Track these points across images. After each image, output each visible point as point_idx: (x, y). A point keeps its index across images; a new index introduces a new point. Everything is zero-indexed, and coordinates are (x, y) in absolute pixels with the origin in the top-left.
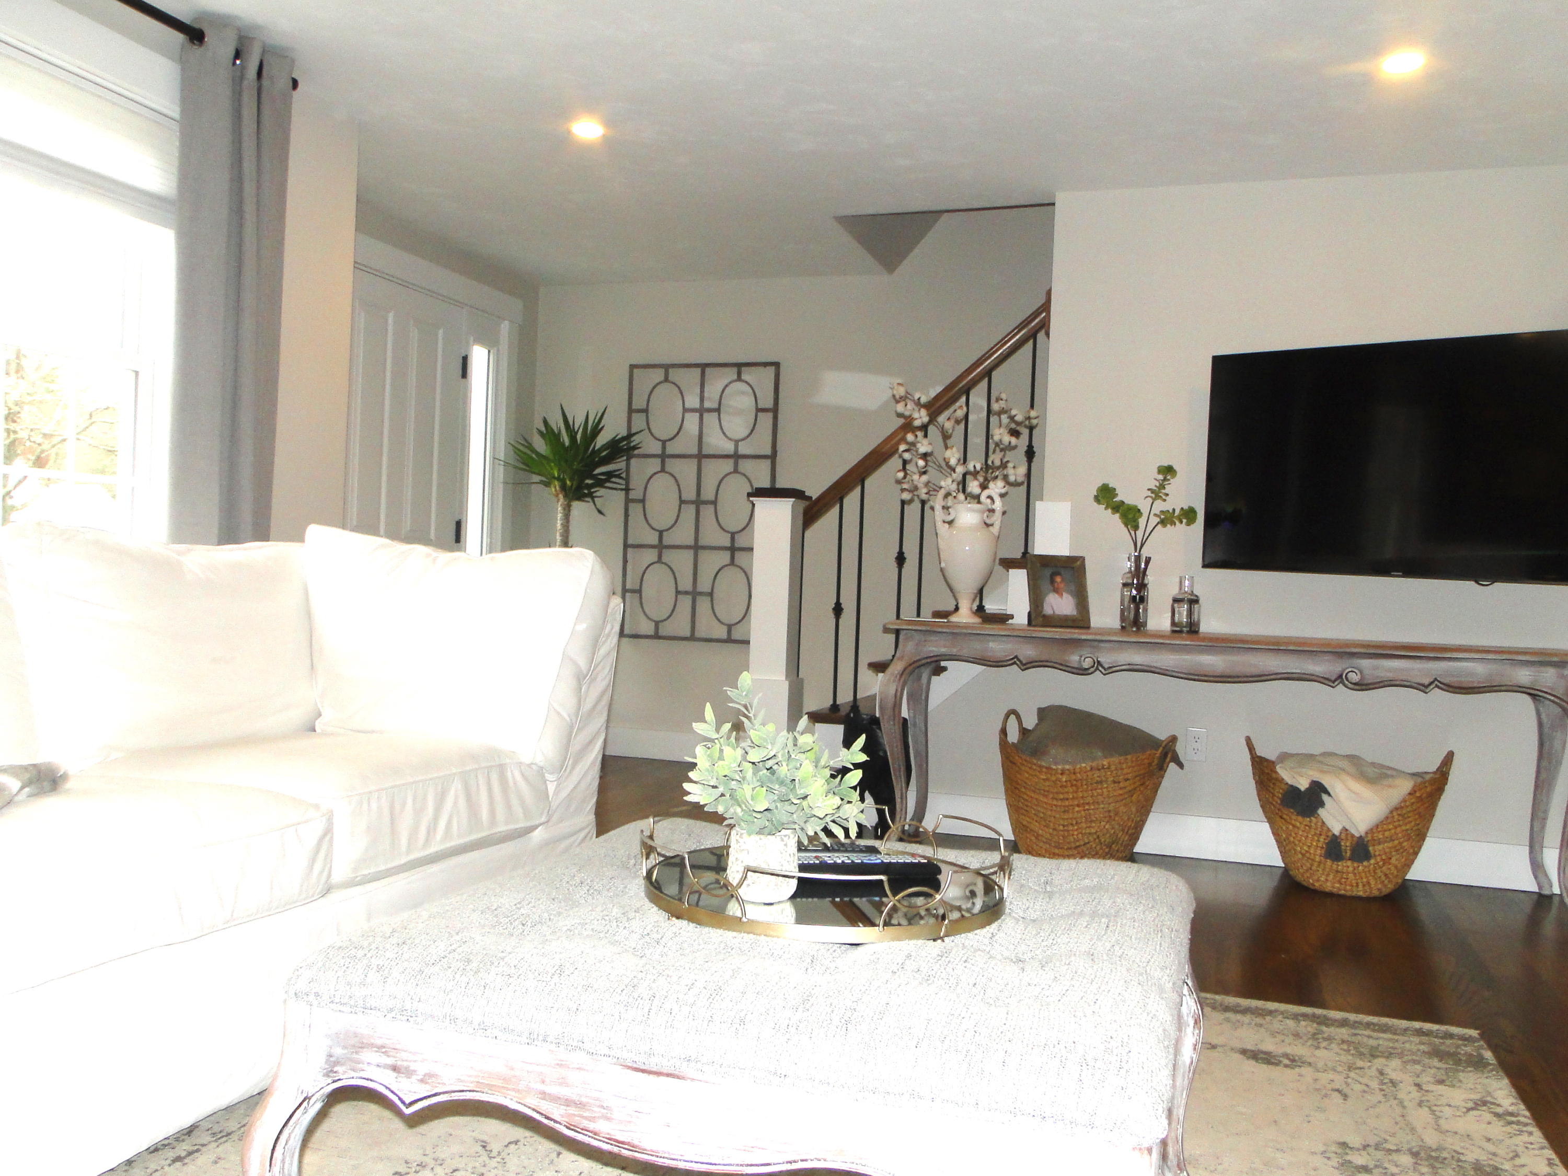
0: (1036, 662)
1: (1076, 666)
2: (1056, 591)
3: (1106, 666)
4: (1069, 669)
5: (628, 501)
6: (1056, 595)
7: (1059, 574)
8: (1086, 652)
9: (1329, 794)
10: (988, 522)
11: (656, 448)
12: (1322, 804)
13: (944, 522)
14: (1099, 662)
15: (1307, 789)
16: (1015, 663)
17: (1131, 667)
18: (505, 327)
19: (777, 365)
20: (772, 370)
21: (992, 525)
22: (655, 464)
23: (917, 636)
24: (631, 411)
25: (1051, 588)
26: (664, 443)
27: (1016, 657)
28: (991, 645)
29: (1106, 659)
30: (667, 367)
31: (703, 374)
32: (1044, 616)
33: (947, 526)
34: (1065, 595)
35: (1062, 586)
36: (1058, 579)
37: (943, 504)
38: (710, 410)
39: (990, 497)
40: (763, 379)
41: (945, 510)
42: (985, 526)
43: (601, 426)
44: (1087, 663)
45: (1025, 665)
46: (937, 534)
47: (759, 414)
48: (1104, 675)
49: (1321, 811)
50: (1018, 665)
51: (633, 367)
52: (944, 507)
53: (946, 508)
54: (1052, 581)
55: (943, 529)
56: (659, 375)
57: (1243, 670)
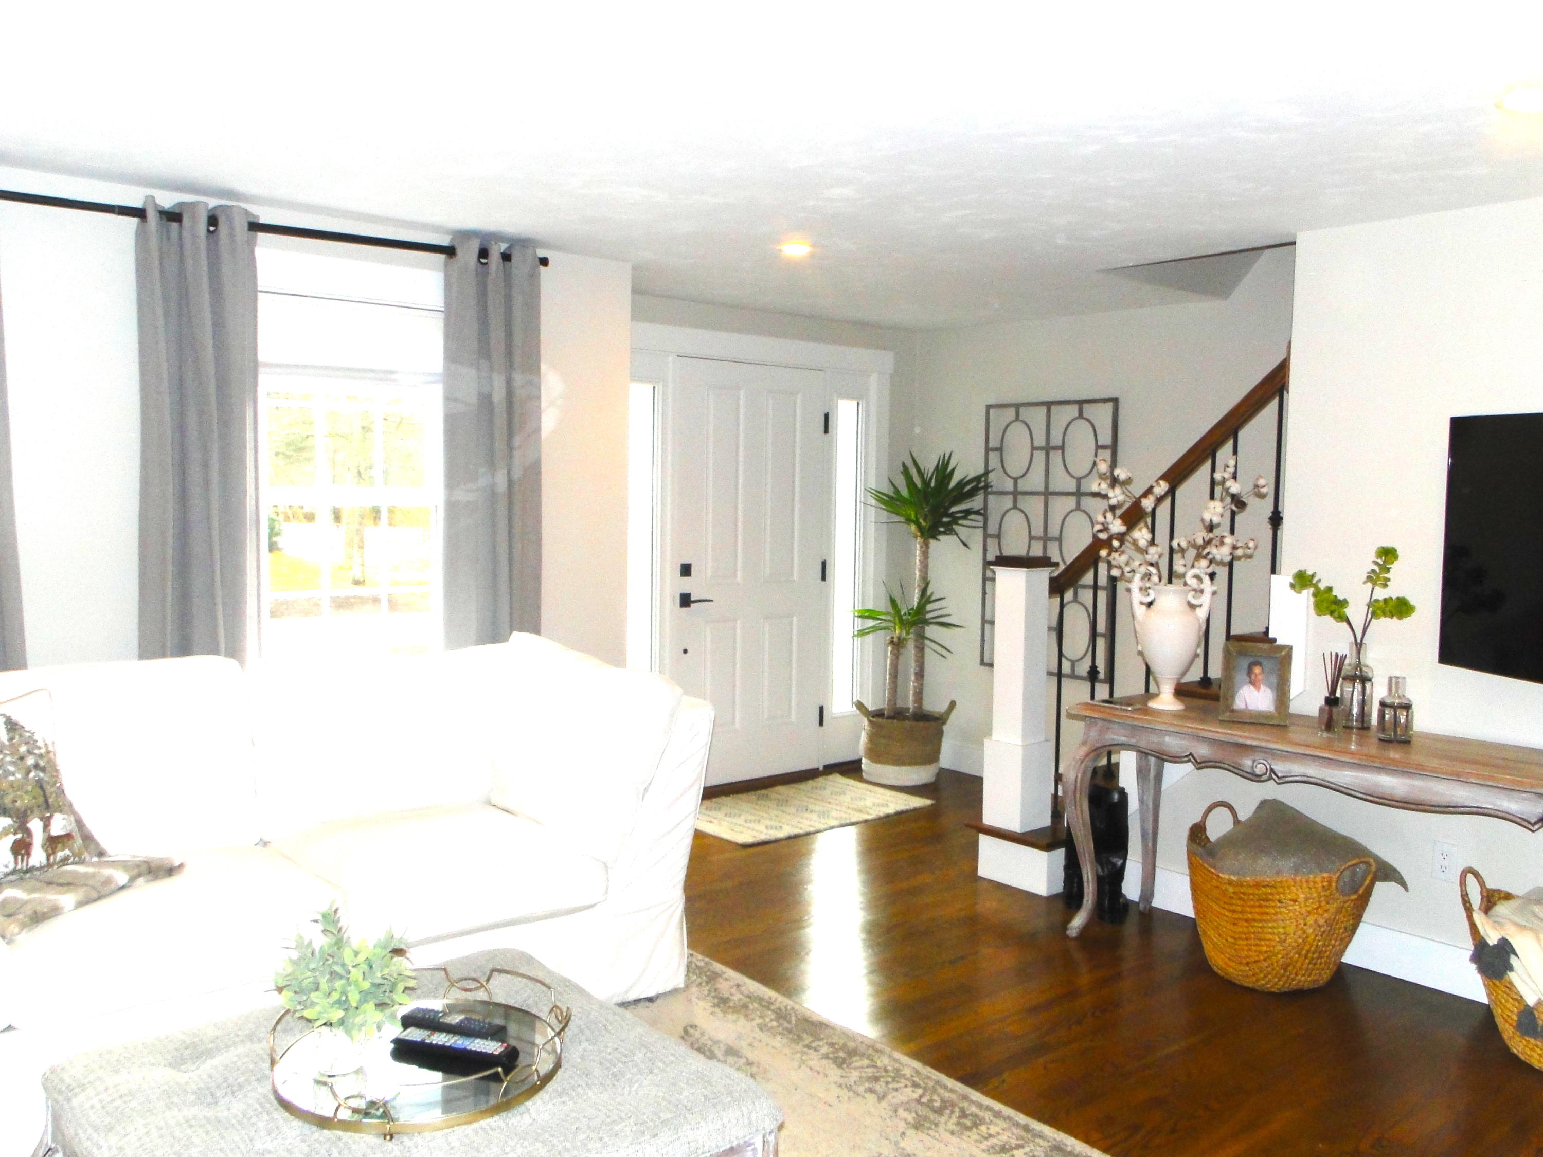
0: (1211, 761)
1: (1249, 771)
2: (1252, 683)
3: (1280, 775)
4: (1241, 773)
5: (986, 536)
6: (1252, 688)
7: (1258, 664)
8: (1259, 757)
9: (1517, 956)
10: (1194, 602)
11: (1009, 485)
12: (1510, 968)
13: (1142, 603)
14: (1272, 770)
15: (1494, 946)
16: (1189, 761)
17: (1305, 779)
18: (874, 380)
19: (1115, 401)
20: (1109, 406)
21: (1201, 606)
22: (1008, 502)
23: (1100, 723)
24: (988, 450)
25: (1248, 679)
26: (1016, 480)
27: (1191, 754)
28: (1167, 739)
29: (1280, 767)
30: (1017, 406)
31: (1049, 411)
32: (1233, 711)
33: (1144, 608)
34: (1263, 688)
35: (1260, 677)
36: (1257, 670)
37: (1141, 584)
38: (1055, 448)
39: (1197, 577)
40: (1102, 415)
41: (1143, 592)
42: (1187, 608)
43: (949, 470)
44: (1260, 769)
45: (1200, 763)
46: (1133, 617)
47: (1099, 451)
48: (1279, 784)
49: (1512, 976)
50: (1192, 762)
51: (989, 407)
52: (1141, 589)
53: (1144, 590)
54: (1250, 672)
55: (1140, 611)
56: (1011, 413)
57: (1425, 797)
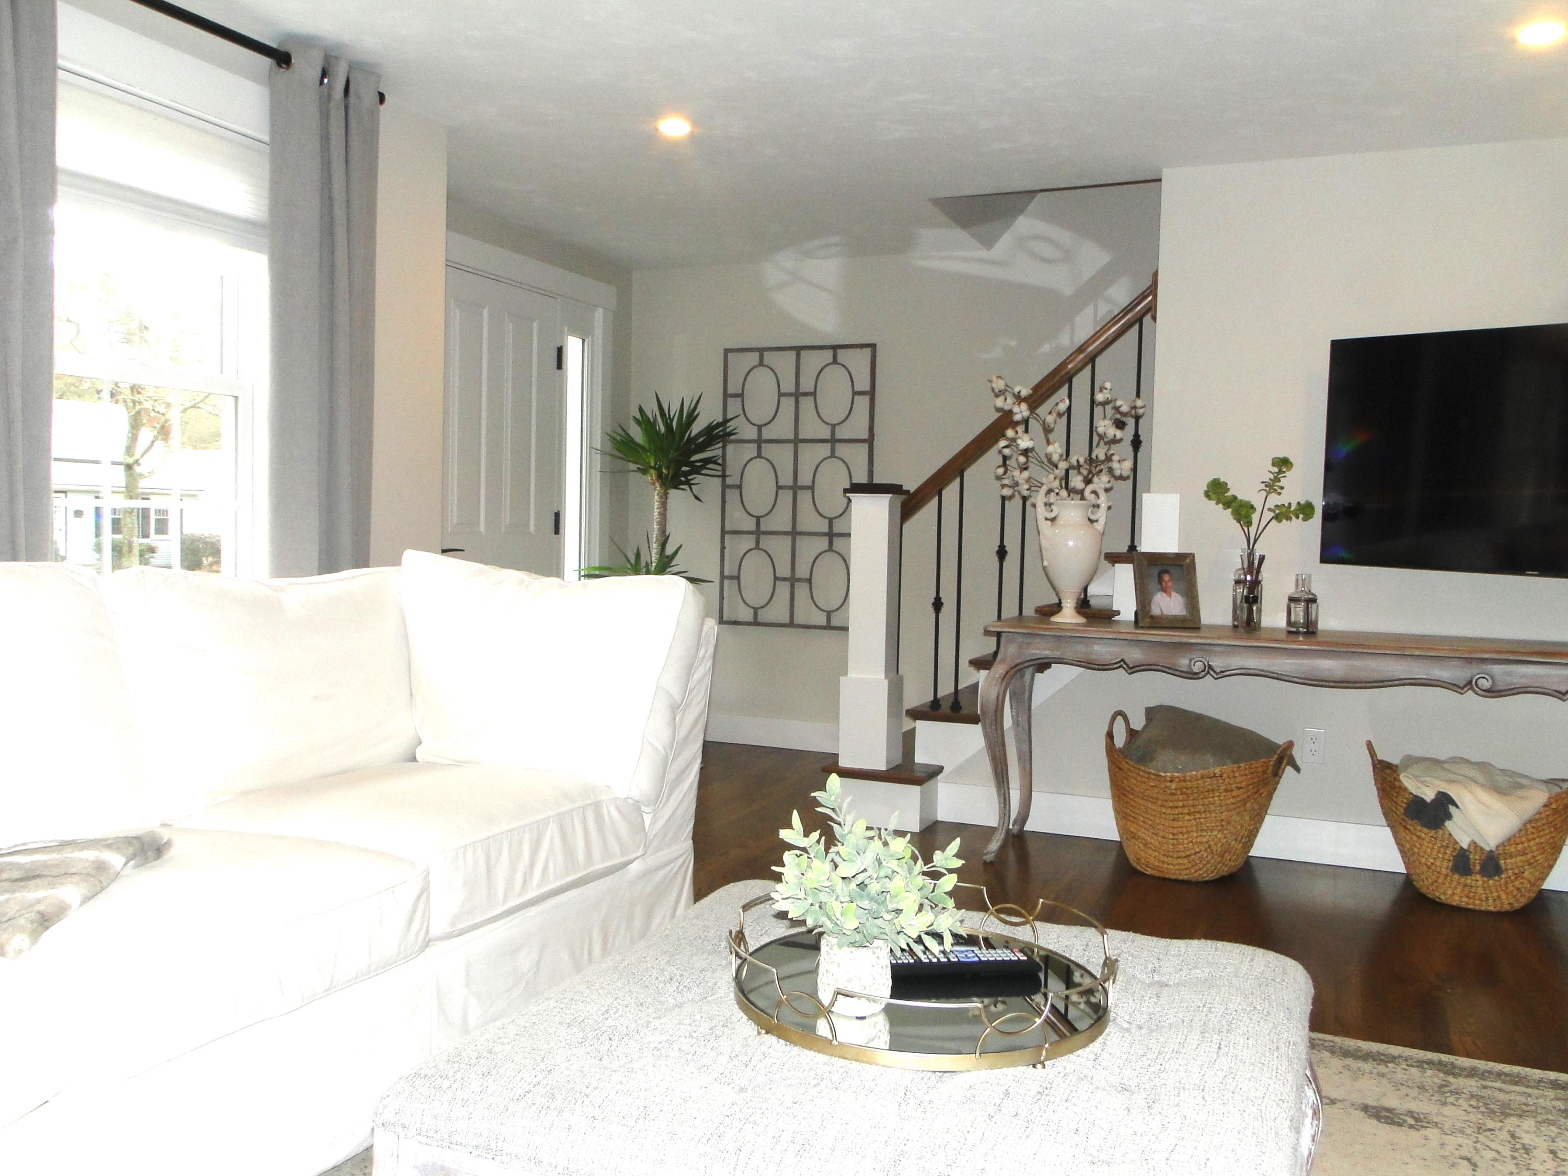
0: (1144, 665)
1: (1185, 670)
2: (1164, 590)
3: (1218, 671)
4: (1177, 673)
5: (725, 487)
6: (1164, 594)
7: (1167, 572)
8: (1196, 656)
9: (1457, 807)
10: (1092, 518)
11: (751, 433)
12: (1449, 817)
13: (1046, 519)
14: (1210, 666)
15: (1433, 801)
16: (1121, 666)
17: (1243, 671)
18: (599, 316)
19: (873, 346)
20: (868, 351)
21: (1097, 521)
22: (751, 451)
23: (1019, 639)
24: (726, 395)
25: (1159, 587)
26: (760, 427)
27: (1122, 660)
28: (1096, 647)
29: (1218, 663)
30: (761, 351)
31: (798, 356)
32: (1152, 617)
33: (1049, 523)
34: (1173, 594)
35: (1170, 584)
36: (1166, 578)
37: (1046, 500)
38: (806, 394)
39: (1094, 492)
40: (859, 362)
41: (1048, 507)
42: (1089, 523)
43: (696, 413)
44: (1197, 667)
45: (1132, 668)
46: (1039, 532)
47: (856, 397)
48: (1216, 679)
49: (1448, 824)
50: (1124, 668)
51: (727, 351)
52: (1046, 504)
53: (1048, 505)
54: (1160, 581)
55: (1045, 526)
56: (754, 358)
57: (1364, 675)
